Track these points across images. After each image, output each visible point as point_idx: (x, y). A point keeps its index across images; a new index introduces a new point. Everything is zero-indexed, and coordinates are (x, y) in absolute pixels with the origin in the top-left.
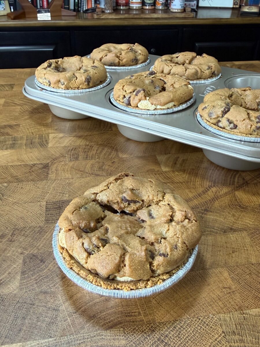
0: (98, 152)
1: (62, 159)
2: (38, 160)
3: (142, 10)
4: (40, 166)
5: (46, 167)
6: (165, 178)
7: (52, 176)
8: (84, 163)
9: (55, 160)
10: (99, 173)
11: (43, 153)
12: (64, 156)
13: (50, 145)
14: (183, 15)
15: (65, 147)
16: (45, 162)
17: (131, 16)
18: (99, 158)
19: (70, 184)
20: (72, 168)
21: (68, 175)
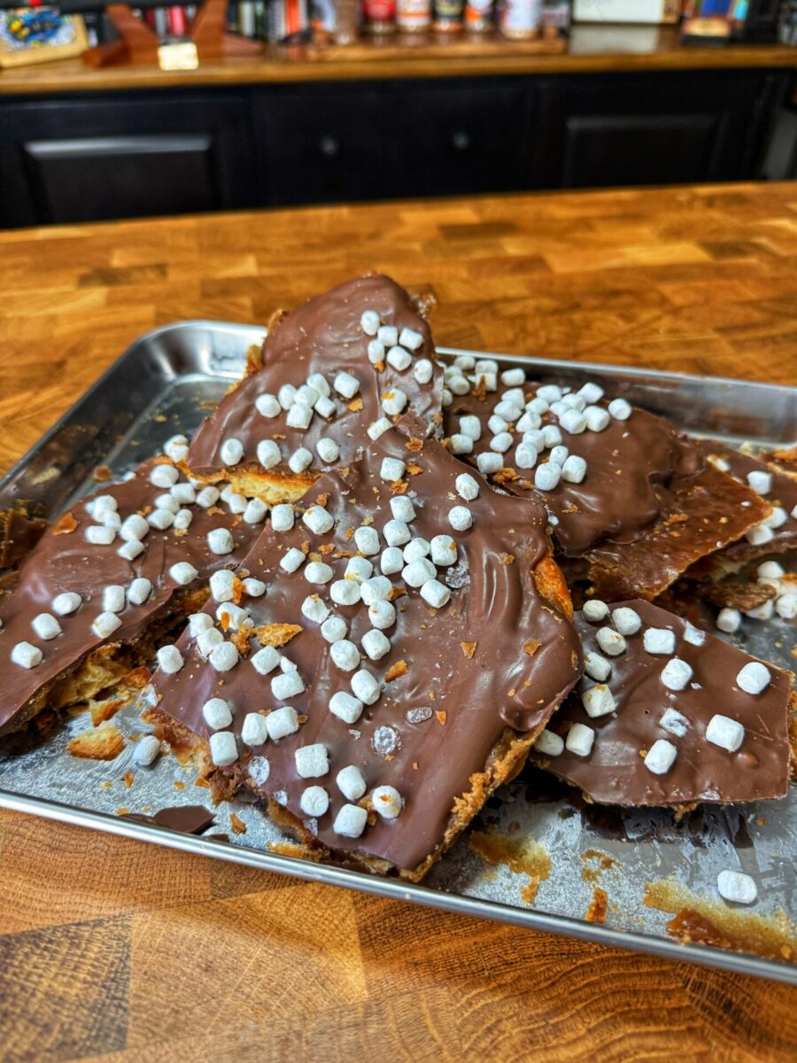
3: (430, 34)
14: (537, 46)
17: (404, 51)
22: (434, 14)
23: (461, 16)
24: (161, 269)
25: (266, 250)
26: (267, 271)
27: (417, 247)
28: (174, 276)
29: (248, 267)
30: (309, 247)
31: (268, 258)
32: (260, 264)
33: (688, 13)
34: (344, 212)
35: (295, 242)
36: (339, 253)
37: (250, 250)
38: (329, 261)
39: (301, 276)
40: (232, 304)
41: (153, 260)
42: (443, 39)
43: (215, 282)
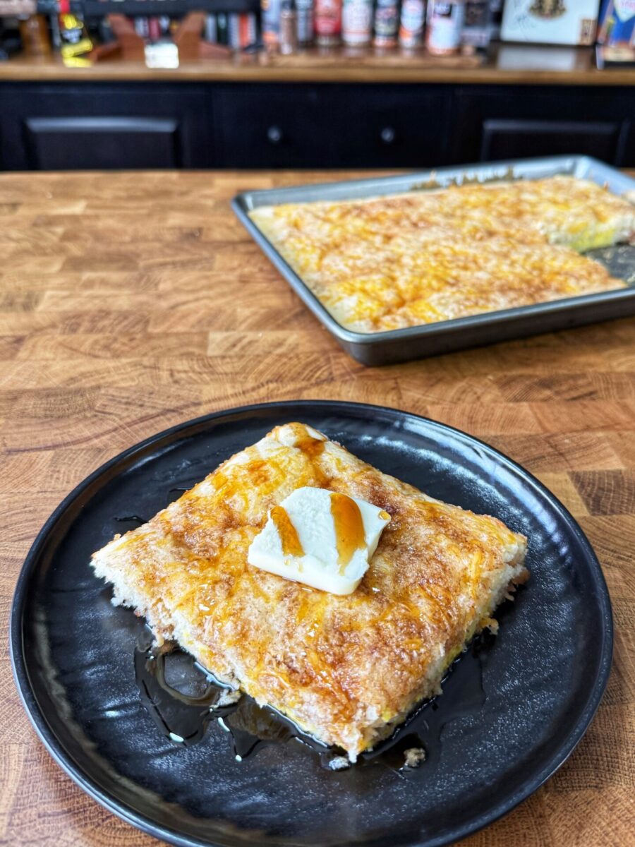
0: (115, 323)
1: (50, 330)
2: (12, 329)
3: (369, 47)
4: (10, 340)
5: (19, 340)
6: (204, 366)
7: (23, 354)
8: (83, 338)
9: (38, 330)
10: (100, 353)
11: (24, 319)
12: (53, 326)
13: (41, 307)
14: (455, 61)
15: (65, 312)
16: (20, 333)
17: (342, 60)
18: (111, 332)
19: (46, 367)
20: (61, 344)
21: (49, 355)
22: (373, 32)
23: (396, 35)
24: (14, 206)
25: (97, 198)
26: (90, 212)
27: (210, 203)
28: (22, 212)
29: (78, 208)
30: (131, 198)
31: (97, 202)
32: (88, 207)
33: (601, 38)
34: (174, 176)
35: (122, 194)
36: (150, 203)
37: (86, 197)
38: (138, 208)
39: (111, 216)
40: (50, 232)
41: (13, 200)
42: (379, 52)
43: (47, 216)
